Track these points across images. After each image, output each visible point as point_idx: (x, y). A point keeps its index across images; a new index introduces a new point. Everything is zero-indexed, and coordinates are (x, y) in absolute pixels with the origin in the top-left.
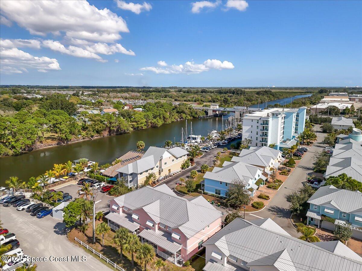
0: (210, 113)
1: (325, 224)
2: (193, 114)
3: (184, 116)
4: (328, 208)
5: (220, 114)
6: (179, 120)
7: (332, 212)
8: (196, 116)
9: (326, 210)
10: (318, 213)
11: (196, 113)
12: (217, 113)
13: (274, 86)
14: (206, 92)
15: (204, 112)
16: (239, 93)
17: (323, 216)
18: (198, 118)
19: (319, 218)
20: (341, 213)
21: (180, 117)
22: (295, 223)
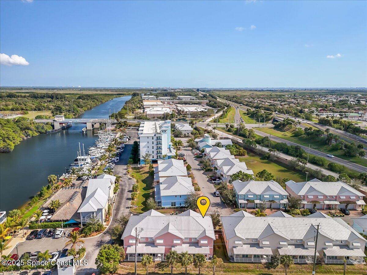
0: (57, 126)
1: (250, 205)
2: (40, 130)
3: (30, 132)
4: (250, 195)
5: (66, 126)
6: (25, 138)
7: (252, 196)
8: (43, 131)
9: (249, 196)
10: (244, 199)
11: (43, 128)
12: (64, 125)
13: (80, 86)
14: (15, 96)
15: (50, 126)
16: (59, 97)
17: (247, 200)
18: (46, 133)
19: (246, 202)
20: (257, 195)
21: (26, 135)
22: (233, 210)
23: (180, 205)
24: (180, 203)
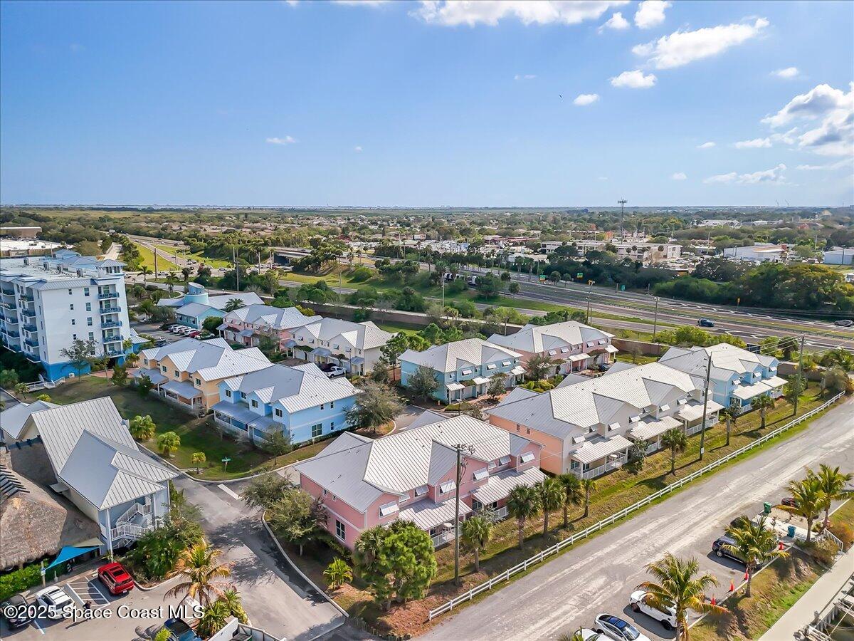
4: (465, 369)
9: (464, 372)
10: (455, 382)
17: (461, 382)
19: (460, 386)
20: (476, 368)
22: (444, 410)
23: (332, 428)
24: (332, 424)
